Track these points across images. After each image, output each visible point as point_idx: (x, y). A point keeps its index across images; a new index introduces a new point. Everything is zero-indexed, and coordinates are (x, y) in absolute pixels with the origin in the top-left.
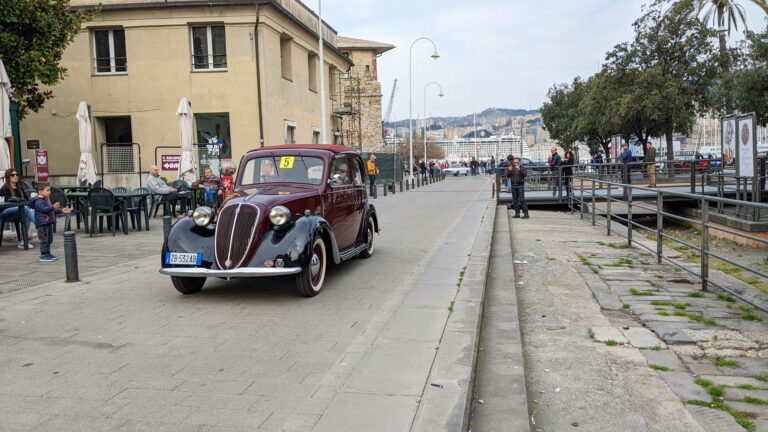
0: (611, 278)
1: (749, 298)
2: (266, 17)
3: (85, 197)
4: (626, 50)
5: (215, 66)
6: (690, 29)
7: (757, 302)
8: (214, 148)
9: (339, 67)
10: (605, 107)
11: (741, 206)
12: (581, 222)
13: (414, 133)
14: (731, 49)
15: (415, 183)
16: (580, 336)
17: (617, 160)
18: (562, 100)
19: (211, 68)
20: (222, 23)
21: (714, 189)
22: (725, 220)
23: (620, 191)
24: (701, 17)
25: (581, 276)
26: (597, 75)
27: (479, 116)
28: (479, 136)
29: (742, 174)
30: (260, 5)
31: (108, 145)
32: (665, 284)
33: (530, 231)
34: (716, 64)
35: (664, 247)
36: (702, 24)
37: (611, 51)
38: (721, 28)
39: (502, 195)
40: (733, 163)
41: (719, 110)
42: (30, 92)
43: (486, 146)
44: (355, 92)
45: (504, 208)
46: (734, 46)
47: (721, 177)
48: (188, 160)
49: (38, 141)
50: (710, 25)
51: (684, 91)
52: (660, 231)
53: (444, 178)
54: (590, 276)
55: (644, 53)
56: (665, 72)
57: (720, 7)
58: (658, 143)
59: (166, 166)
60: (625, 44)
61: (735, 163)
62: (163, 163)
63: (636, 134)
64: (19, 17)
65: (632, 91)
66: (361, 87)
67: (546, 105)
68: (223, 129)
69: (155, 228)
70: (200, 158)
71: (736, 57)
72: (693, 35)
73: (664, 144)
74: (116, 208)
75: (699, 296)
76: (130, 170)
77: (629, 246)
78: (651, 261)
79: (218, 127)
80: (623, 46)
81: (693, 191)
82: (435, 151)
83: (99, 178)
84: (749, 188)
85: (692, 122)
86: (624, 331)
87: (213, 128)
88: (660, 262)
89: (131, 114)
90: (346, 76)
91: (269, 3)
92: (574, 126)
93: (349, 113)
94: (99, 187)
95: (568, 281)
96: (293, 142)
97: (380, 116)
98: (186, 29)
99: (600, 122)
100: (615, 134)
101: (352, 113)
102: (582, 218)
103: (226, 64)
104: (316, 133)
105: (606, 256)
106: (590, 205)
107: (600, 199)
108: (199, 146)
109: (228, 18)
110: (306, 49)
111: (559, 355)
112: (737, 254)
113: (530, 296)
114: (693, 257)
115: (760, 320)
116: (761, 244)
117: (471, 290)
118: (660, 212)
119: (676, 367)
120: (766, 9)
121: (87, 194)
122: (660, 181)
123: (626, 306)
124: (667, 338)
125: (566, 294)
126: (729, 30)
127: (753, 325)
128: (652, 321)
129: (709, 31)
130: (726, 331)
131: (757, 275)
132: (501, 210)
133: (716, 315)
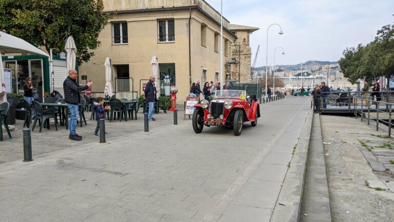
0: (379, 154)
2: (194, 15)
3: (108, 103)
4: (389, 29)
5: (169, 40)
8: (167, 81)
9: (230, 40)
10: (376, 60)
12: (361, 123)
13: (268, 73)
16: (361, 185)
18: (351, 57)
19: (167, 41)
20: (173, 18)
23: (384, 107)
25: (362, 152)
26: (372, 43)
27: (304, 65)
28: (303, 75)
30: (192, 9)
31: (118, 79)
33: (332, 127)
37: (380, 30)
42: (84, 52)
43: (307, 81)
44: (238, 52)
49: (86, 76)
53: (284, 97)
54: (366, 153)
60: (389, 26)
62: (143, 87)
64: (80, 17)
65: (392, 52)
66: (241, 49)
67: (342, 59)
68: (172, 72)
69: (140, 119)
70: (161, 85)
74: (122, 109)
76: (128, 90)
77: (389, 137)
79: (169, 70)
80: (387, 27)
82: (279, 83)
83: (114, 94)
86: (386, 183)
89: (129, 64)
90: (233, 44)
91: (197, 9)
92: (358, 70)
93: (234, 63)
94: (114, 98)
95: (355, 154)
96: (205, 78)
97: (250, 65)
98: (156, 22)
99: (373, 68)
100: (382, 75)
101: (235, 63)
102: (362, 121)
103: (174, 39)
104: (217, 74)
105: (375, 141)
106: (366, 114)
107: (372, 111)
108: (160, 79)
109: (176, 16)
110: (214, 31)
111: (349, 194)
113: (332, 162)
117: (300, 157)
121: (109, 101)
123: (387, 170)
125: (353, 162)
132: (316, 116)
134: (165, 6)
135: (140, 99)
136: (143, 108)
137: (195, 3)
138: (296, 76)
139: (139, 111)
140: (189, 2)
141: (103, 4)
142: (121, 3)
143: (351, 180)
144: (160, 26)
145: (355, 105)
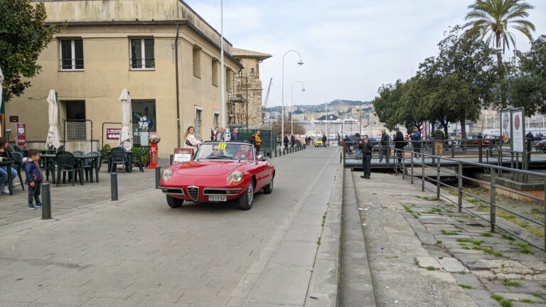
0: (427, 221)
1: (524, 238)
2: (183, 34)
3: (53, 158)
4: (433, 62)
5: (147, 66)
6: (478, 48)
7: (530, 241)
8: (144, 124)
9: (233, 70)
10: (419, 101)
11: (514, 172)
12: (403, 182)
13: (284, 116)
14: (506, 63)
16: (409, 263)
17: (427, 137)
18: (388, 96)
19: (144, 68)
20: (153, 37)
21: (495, 160)
22: (504, 181)
23: (430, 161)
24: (485, 40)
25: (407, 220)
26: (412, 79)
27: (329, 105)
28: (329, 119)
29: (515, 150)
30: (179, 25)
31: (68, 121)
32: (465, 227)
33: (368, 187)
34: (496, 73)
35: (463, 201)
36: (485, 45)
37: (423, 62)
38: (499, 48)
39: (347, 161)
41: (497, 104)
42: (14, 82)
43: (333, 126)
44: (244, 86)
45: (349, 170)
46: (507, 61)
47: (500, 152)
48: (127, 133)
49: (17, 117)
50: (490, 46)
51: (473, 91)
52: (461, 189)
53: (305, 148)
54: (412, 220)
55: (445, 64)
56: (461, 78)
57: (498, 34)
58: (453, 127)
59: (110, 136)
60: (433, 58)
61: (510, 142)
62: (108, 134)
63: (440, 120)
64: (9, 29)
65: (437, 91)
66: (248, 83)
67: (377, 98)
68: (150, 111)
69: (103, 181)
70: (134, 131)
71: (509, 69)
72: (479, 52)
73: (459, 127)
74: (76, 166)
75: (489, 236)
76: (84, 138)
77: (438, 199)
78: (454, 210)
79: (147, 109)
80: (431, 59)
81: (481, 161)
82: (299, 129)
83: (61, 144)
84: (520, 159)
85: (479, 113)
86: (439, 260)
87: (144, 110)
88: (460, 211)
89: (86, 99)
90: (237, 76)
91: (186, 24)
92: (396, 114)
93: (240, 102)
94: (61, 150)
95: (398, 223)
96: (200, 121)
97: (261, 104)
98: (127, 41)
99: (414, 111)
100: (425, 120)
101: (242, 102)
102: (404, 178)
103: (154, 65)
104: (217, 115)
105: (422, 205)
106: (409, 170)
107: (417, 165)
108: (133, 123)
109: (156, 34)
110: (211, 56)
111: (395, 277)
112: (512, 206)
113: (372, 234)
114: (482, 208)
115: (532, 254)
116: (529, 199)
117: (332, 230)
118: (460, 175)
119: (477, 286)
120: (530, 37)
121: (55, 155)
122: (457, 153)
123: (439, 242)
124: (469, 265)
125: (397, 233)
126: (504, 50)
127: (528, 257)
128: (458, 253)
129: (490, 50)
130: (509, 261)
131: (528, 221)
132: (347, 172)
133: (501, 249)
134: (141, 19)
135: (102, 151)
136: (107, 165)
137: (183, 16)
138: (319, 119)
139: (102, 169)
140: (175, 14)
141: (46, 10)
142: (72, 11)
143: (397, 257)
144: (133, 47)
145: (394, 158)
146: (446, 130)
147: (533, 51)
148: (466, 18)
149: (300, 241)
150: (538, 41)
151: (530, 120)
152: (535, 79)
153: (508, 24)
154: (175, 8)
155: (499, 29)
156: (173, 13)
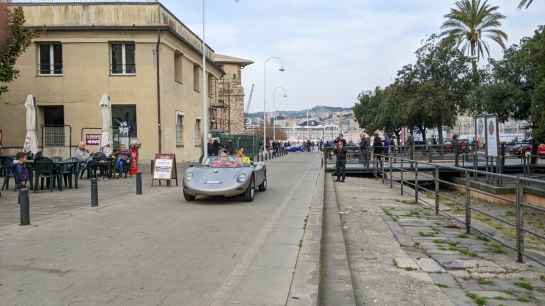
0: (406, 224)
1: (498, 239)
2: (165, 39)
3: (31, 164)
4: (411, 69)
5: (127, 72)
6: (453, 56)
7: (503, 241)
9: (215, 75)
10: (397, 107)
11: (490, 176)
12: (383, 186)
13: (266, 121)
14: (480, 71)
15: (268, 156)
16: (388, 264)
17: (405, 143)
18: (367, 102)
19: (124, 73)
20: (133, 42)
21: (471, 164)
22: (479, 185)
23: (408, 166)
24: (460, 48)
25: (386, 223)
26: (391, 85)
27: (310, 111)
28: (310, 125)
30: (161, 30)
31: (46, 126)
32: (442, 229)
33: (348, 191)
34: (471, 80)
35: (440, 204)
36: (461, 53)
37: (401, 70)
38: (473, 57)
39: (328, 166)
40: (484, 147)
41: (473, 111)
43: (315, 132)
44: (226, 92)
45: (330, 175)
46: (482, 69)
47: (475, 156)
48: (107, 138)
50: (466, 54)
51: (449, 98)
53: (287, 153)
54: (391, 223)
55: (423, 72)
56: (437, 85)
57: (473, 42)
58: (431, 133)
59: (90, 142)
60: (410, 65)
61: (485, 147)
62: (87, 140)
63: (418, 126)
65: (415, 97)
66: (230, 89)
67: (357, 105)
68: (131, 117)
70: (114, 137)
71: (483, 76)
72: (455, 60)
73: (437, 133)
74: (54, 172)
75: (465, 237)
76: (62, 144)
77: (416, 202)
78: (431, 213)
79: (127, 115)
80: (409, 67)
81: (457, 165)
82: (281, 134)
83: (40, 150)
84: (495, 164)
85: (455, 119)
86: (417, 261)
87: (124, 115)
88: (437, 213)
89: (64, 104)
90: (219, 81)
91: (167, 30)
92: (376, 120)
93: (222, 107)
94: (39, 156)
95: (378, 226)
96: (181, 126)
97: (243, 109)
98: (107, 45)
99: (393, 117)
100: (404, 126)
101: (224, 107)
102: (383, 183)
103: (135, 71)
104: (198, 121)
105: (401, 209)
106: (388, 174)
107: (396, 170)
108: (113, 128)
109: (137, 39)
110: (192, 62)
111: (375, 277)
112: (488, 209)
113: (352, 236)
114: (458, 210)
115: (506, 254)
116: (504, 202)
117: (314, 232)
118: (437, 180)
119: (453, 285)
120: (503, 45)
121: (33, 161)
122: (435, 158)
123: (417, 244)
124: (445, 265)
125: (376, 236)
126: (478, 58)
127: (502, 257)
128: (435, 254)
129: (465, 58)
130: (484, 261)
131: (502, 223)
132: (328, 177)
133: (477, 250)
134: (122, 23)
137: (165, 22)
138: (301, 125)
140: (157, 20)
141: (25, 15)
142: (51, 16)
143: (376, 258)
144: (113, 52)
145: (374, 163)
146: (424, 136)
147: (506, 59)
148: (442, 28)
149: (282, 244)
150: (510, 50)
151: (505, 126)
152: (508, 87)
153: (482, 34)
154: (157, 14)
155: (474, 37)
156: (155, 19)
